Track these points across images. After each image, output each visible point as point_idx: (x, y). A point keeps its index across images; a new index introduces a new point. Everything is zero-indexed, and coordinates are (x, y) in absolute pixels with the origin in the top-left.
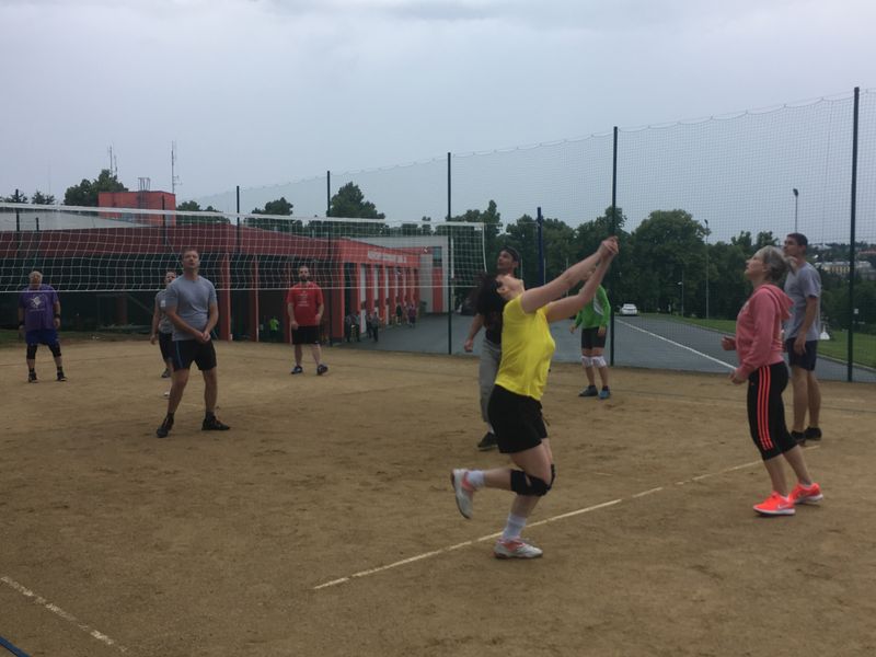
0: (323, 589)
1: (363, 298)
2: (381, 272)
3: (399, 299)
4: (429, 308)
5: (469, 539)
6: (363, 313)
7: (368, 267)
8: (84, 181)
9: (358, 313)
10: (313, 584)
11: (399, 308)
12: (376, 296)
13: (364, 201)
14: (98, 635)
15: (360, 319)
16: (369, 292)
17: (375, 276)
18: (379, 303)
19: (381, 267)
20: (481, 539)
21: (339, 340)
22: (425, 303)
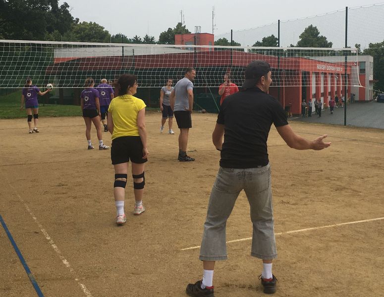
0: (185, 250)
1: (313, 91)
2: (326, 77)
3: (337, 92)
4: (357, 98)
5: (282, 231)
6: (314, 100)
7: (317, 74)
8: (170, 29)
9: (310, 100)
10: (181, 248)
11: (337, 98)
12: (322, 91)
13: (320, 35)
14: (65, 262)
15: (312, 104)
16: (318, 89)
17: (322, 79)
18: (324, 95)
19: (325, 74)
20: (288, 232)
21: (298, 115)
22: (354, 95)
